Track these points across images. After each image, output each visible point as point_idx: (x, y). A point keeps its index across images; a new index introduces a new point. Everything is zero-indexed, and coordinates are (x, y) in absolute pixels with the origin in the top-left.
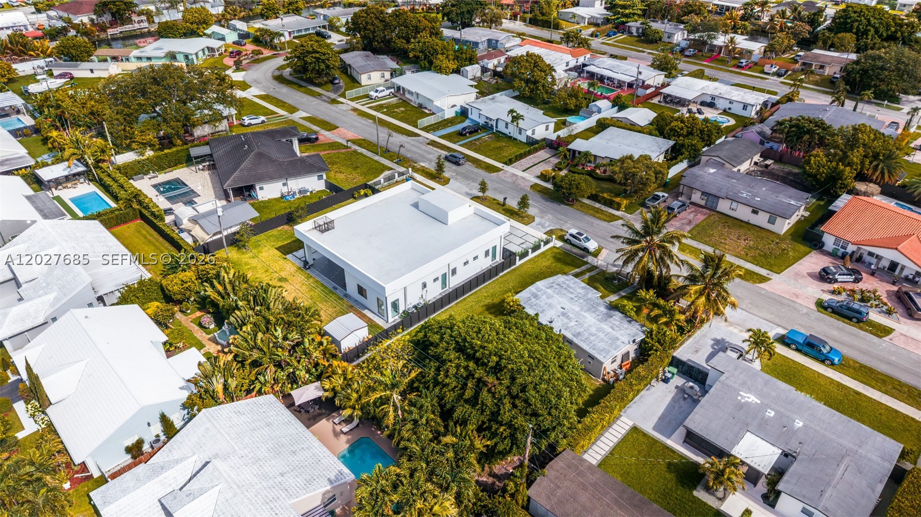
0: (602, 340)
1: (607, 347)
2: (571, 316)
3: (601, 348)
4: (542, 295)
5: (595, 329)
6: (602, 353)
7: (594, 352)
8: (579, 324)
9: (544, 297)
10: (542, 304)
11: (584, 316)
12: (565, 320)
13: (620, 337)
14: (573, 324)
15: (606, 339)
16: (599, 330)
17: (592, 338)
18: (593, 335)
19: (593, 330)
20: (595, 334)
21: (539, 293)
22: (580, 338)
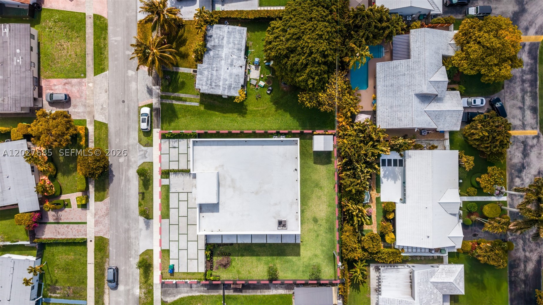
0: (235, 37)
1: (237, 33)
2: (229, 61)
3: (239, 34)
4: (226, 84)
5: (230, 45)
6: (242, 32)
7: (244, 36)
8: (232, 54)
9: (227, 83)
10: (233, 80)
11: (226, 55)
12: (235, 61)
13: (226, 31)
14: (234, 57)
15: (232, 36)
16: (229, 43)
17: (236, 42)
18: (234, 44)
19: (231, 45)
20: (233, 42)
21: (226, 87)
22: (240, 47)
